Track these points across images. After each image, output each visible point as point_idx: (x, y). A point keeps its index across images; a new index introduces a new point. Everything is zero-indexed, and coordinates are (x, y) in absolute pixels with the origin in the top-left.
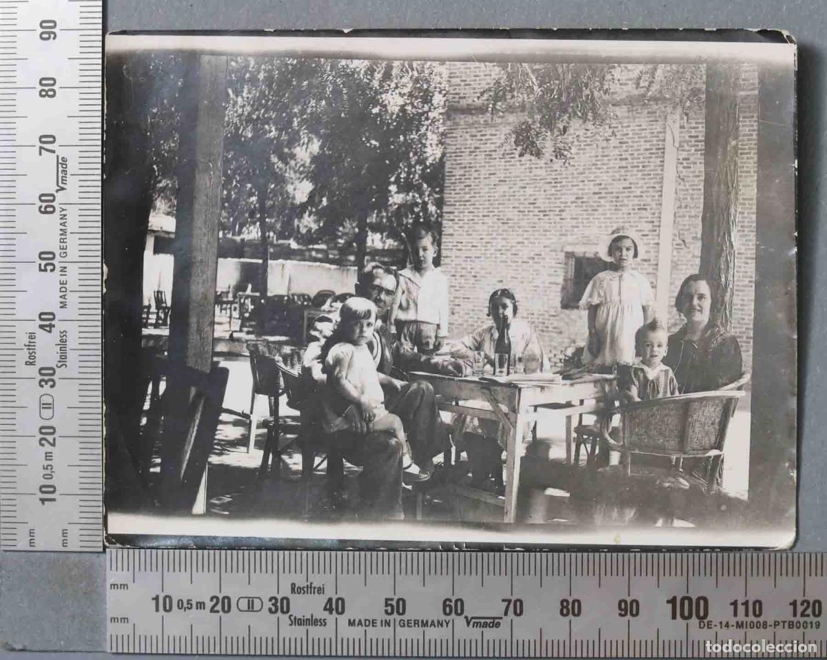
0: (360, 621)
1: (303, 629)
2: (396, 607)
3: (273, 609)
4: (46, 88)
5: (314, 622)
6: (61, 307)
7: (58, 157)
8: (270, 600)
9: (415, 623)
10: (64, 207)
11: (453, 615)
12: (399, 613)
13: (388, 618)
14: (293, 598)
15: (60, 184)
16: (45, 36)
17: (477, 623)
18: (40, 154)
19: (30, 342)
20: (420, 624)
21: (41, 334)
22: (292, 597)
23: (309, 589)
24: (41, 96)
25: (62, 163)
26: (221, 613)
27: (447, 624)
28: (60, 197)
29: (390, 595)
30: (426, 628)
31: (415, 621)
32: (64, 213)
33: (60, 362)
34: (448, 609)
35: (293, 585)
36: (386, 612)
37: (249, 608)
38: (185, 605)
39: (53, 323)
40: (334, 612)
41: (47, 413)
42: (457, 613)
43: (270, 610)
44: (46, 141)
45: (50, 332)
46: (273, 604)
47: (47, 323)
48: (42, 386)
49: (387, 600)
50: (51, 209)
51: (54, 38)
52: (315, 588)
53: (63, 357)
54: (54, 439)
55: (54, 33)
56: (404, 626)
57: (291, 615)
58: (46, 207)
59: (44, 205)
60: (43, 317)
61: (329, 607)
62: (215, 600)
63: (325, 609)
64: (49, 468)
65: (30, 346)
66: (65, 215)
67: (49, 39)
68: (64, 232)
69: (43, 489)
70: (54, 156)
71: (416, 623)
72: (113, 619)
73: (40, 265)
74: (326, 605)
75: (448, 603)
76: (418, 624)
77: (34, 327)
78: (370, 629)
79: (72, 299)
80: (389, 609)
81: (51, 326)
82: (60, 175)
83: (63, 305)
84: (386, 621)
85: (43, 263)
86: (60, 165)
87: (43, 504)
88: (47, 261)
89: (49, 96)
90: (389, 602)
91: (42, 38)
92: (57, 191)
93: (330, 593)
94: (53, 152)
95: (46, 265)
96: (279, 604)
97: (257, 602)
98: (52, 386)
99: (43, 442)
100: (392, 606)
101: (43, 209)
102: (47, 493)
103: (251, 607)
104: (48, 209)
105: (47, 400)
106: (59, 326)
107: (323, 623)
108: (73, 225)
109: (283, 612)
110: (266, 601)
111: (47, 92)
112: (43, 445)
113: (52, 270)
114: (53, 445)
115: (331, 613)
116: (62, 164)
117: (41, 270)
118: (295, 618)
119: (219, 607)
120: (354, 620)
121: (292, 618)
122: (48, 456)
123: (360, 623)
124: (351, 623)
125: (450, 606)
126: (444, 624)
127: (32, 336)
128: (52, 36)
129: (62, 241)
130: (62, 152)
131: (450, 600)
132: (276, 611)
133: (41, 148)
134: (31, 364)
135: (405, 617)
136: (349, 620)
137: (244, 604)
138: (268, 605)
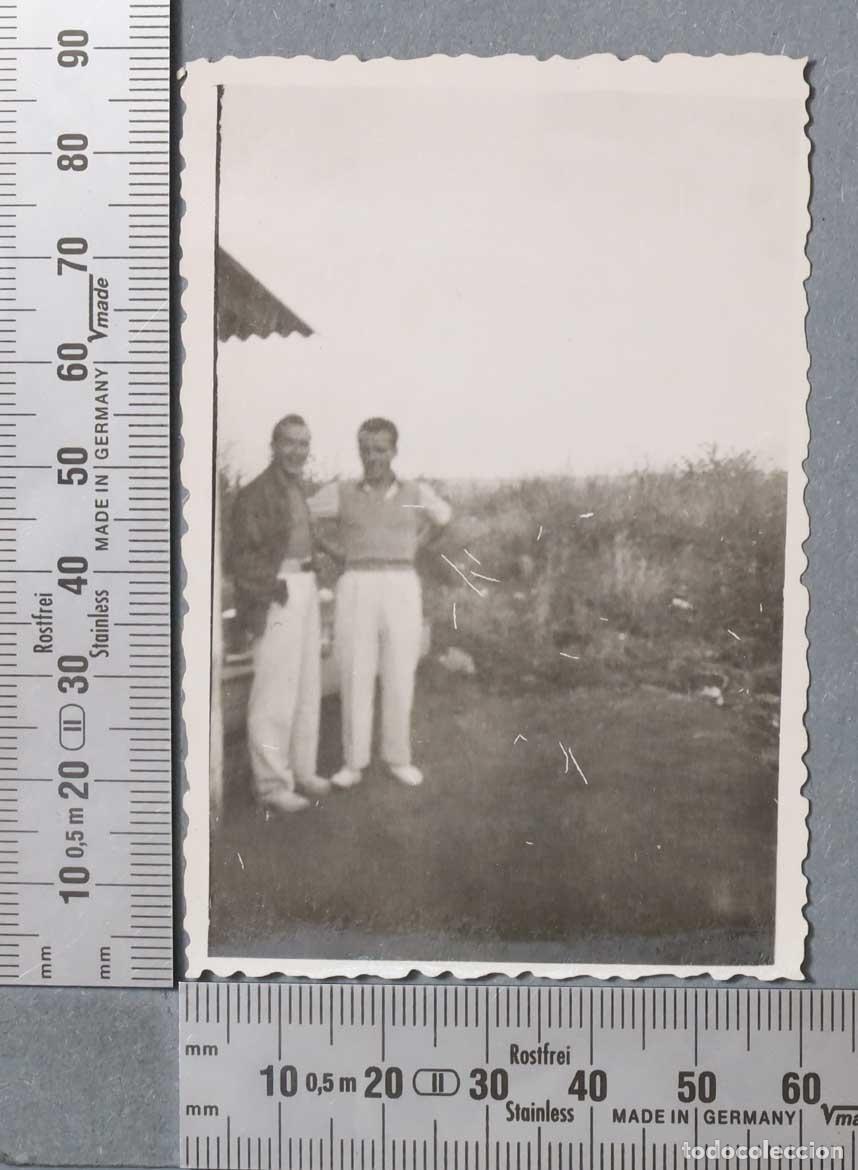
0: (634, 1112)
1: (532, 1126)
2: (698, 1087)
3: (479, 1091)
4: (71, 154)
5: (552, 1114)
6: (98, 548)
7: (91, 277)
8: (473, 1074)
9: (732, 1118)
10: (102, 368)
11: (801, 1104)
12: (703, 1099)
13: (684, 1107)
14: (513, 1071)
15: (96, 326)
16: (66, 59)
17: (844, 1117)
18: (60, 273)
19: (41, 611)
20: (742, 1117)
21: (61, 596)
22: (510, 1069)
23: (544, 1055)
24: (62, 167)
25: (99, 289)
26: (385, 1097)
27: (790, 1118)
28: (96, 350)
29: (689, 1067)
30: (751, 1127)
31: (732, 1112)
32: (102, 378)
33: (96, 646)
34: (791, 1092)
35: (514, 1049)
36: (681, 1096)
37: (434, 1089)
38: (321, 1084)
39: (83, 576)
40: (587, 1097)
41: (72, 739)
42: (807, 1100)
43: (473, 1093)
44: (71, 249)
45: (78, 592)
46: (477, 1083)
47: (73, 576)
48: (64, 690)
49: (682, 1075)
50: (79, 372)
51: (84, 63)
52: (553, 1053)
53: (102, 639)
54: (86, 785)
55: (84, 55)
56: (713, 1122)
57: (510, 1102)
58: (71, 368)
59: (67, 363)
60: (65, 565)
61: (578, 1087)
62: (373, 1075)
63: (571, 1091)
64: (77, 836)
65: (43, 618)
66: (105, 383)
67: (73, 64)
68: (102, 414)
69: (66, 875)
70: (85, 275)
71: (735, 1116)
72: (192, 1109)
73: (60, 472)
74: (573, 1084)
75: (791, 1080)
76: (738, 1118)
77: (50, 583)
78: (652, 1127)
79: (118, 534)
80: (686, 1091)
81: (81, 582)
82: (96, 311)
83: (102, 545)
84: (680, 1112)
85: (66, 468)
86: (95, 293)
87: (66, 901)
88: (72, 465)
89: (77, 168)
90: (686, 1079)
91: (62, 63)
92: (91, 339)
93: (579, 1062)
94: (83, 268)
95: (70, 473)
96: (488, 1083)
97: (448, 1079)
98: (82, 691)
99: (66, 790)
100: (691, 1086)
101: (64, 372)
102: (74, 881)
103: (438, 1088)
104: (75, 372)
105: (71, 714)
106: (94, 582)
107: (568, 1116)
108: (118, 400)
109: (495, 1096)
110: (465, 1076)
111: (70, 160)
112: (65, 796)
113: (81, 482)
114: (84, 795)
115: (581, 1098)
116: (100, 291)
117: (61, 481)
118: (518, 1107)
119: (380, 1088)
120: (624, 1111)
121: (513, 1107)
122: (75, 816)
123: (634, 1116)
124: (618, 1116)
125: (796, 1087)
126: (785, 1119)
127: (46, 600)
128: (81, 59)
129: (100, 429)
130: (98, 270)
131: (796, 1076)
132: (483, 1095)
133: (61, 261)
134: (44, 650)
135: (715, 1106)
136: (615, 1111)
137: (425, 1082)
138: (469, 1083)
